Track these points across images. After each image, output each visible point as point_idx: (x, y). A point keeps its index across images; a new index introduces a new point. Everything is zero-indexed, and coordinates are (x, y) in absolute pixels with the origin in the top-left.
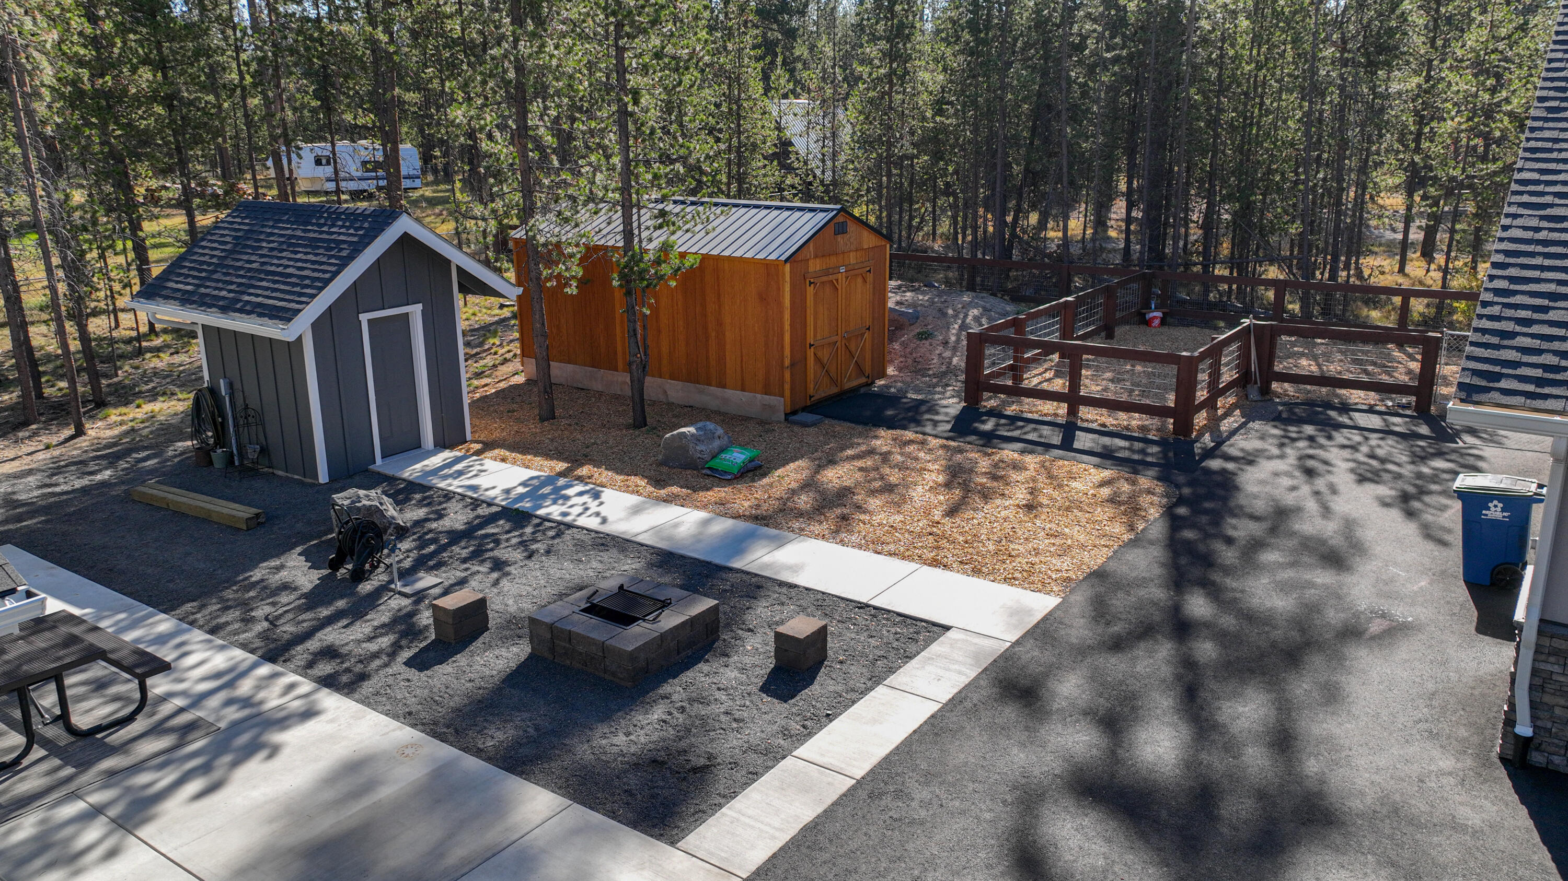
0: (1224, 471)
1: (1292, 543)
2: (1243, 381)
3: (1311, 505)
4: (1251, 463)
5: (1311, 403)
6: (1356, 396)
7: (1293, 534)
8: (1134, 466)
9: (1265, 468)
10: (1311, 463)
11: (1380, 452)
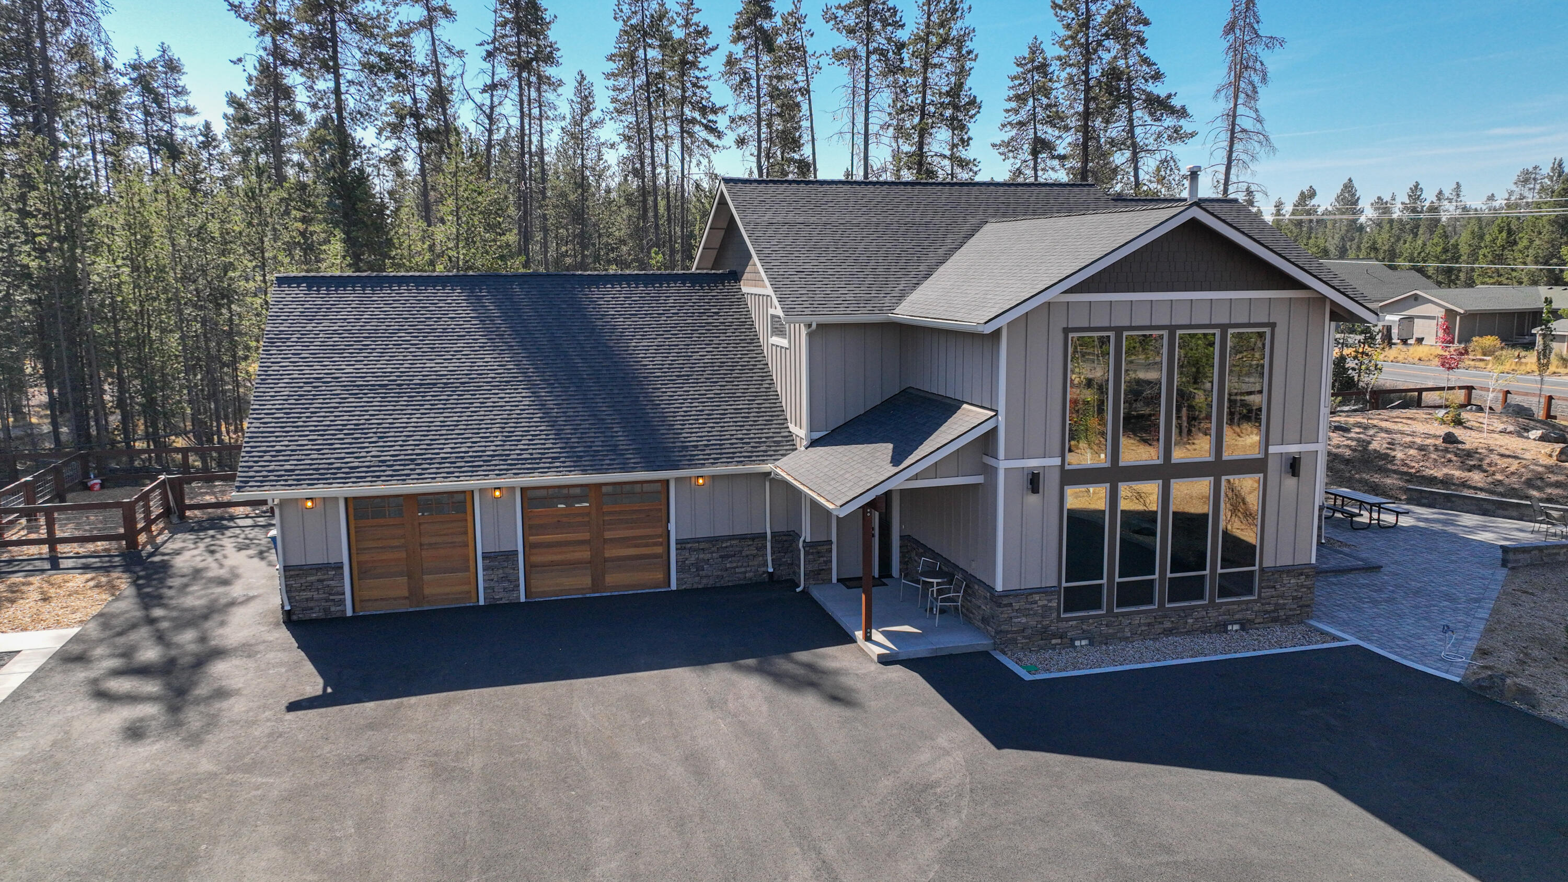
0: (163, 561)
1: (204, 581)
2: (167, 513)
3: (214, 565)
4: (178, 554)
5: (211, 519)
6: (240, 510)
7: (203, 578)
8: (106, 570)
9: (187, 555)
10: (212, 548)
11: (250, 536)
